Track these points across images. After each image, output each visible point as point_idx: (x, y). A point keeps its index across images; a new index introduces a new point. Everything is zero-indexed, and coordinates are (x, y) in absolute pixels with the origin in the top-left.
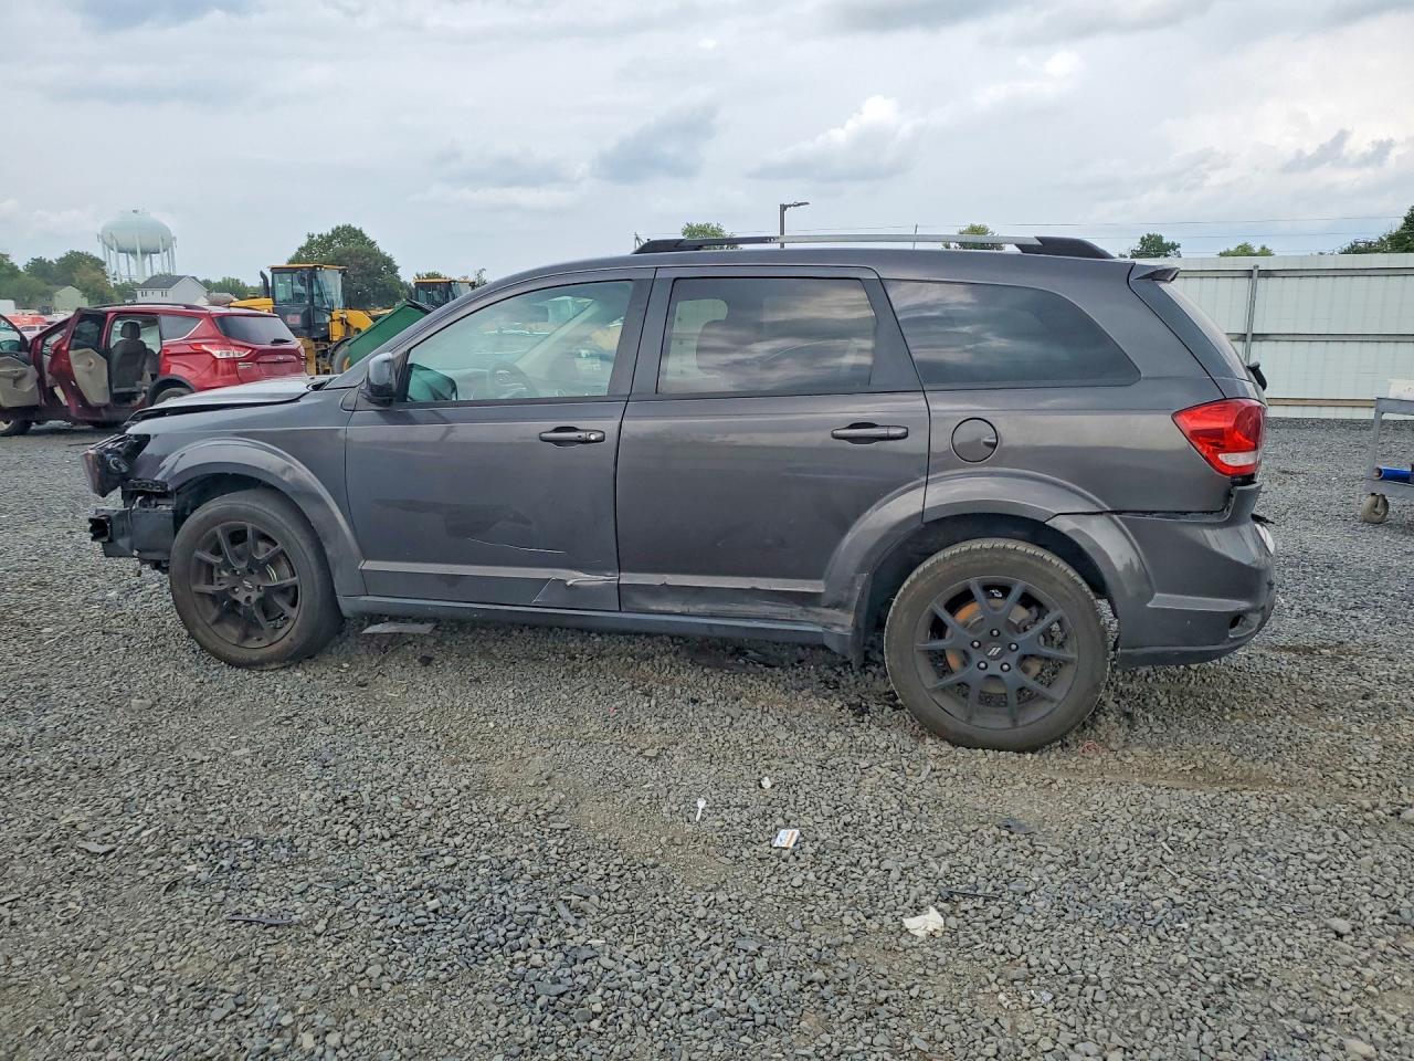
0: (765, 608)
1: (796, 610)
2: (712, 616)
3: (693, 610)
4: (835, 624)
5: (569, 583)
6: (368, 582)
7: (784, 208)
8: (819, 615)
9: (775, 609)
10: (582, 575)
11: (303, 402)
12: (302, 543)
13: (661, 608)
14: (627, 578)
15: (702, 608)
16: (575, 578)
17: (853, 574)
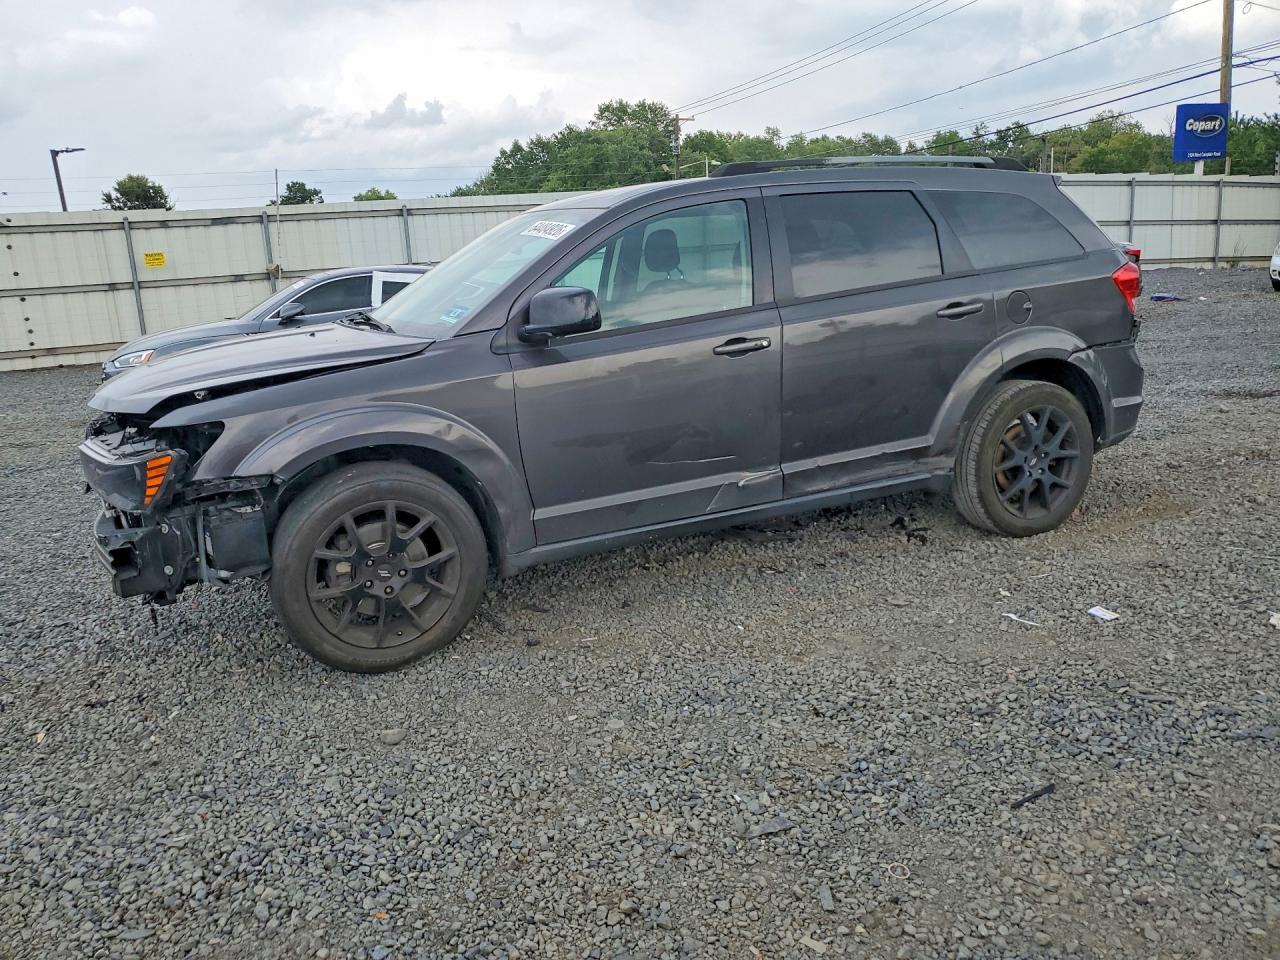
0: (889, 469)
1: (910, 465)
2: (853, 485)
3: (838, 483)
4: (936, 469)
5: (740, 484)
6: (539, 532)
7: (55, 154)
8: (926, 464)
9: (896, 467)
10: (748, 474)
11: (427, 354)
12: (462, 506)
13: (814, 488)
14: (789, 468)
15: (845, 480)
16: (745, 478)
17: (958, 424)
